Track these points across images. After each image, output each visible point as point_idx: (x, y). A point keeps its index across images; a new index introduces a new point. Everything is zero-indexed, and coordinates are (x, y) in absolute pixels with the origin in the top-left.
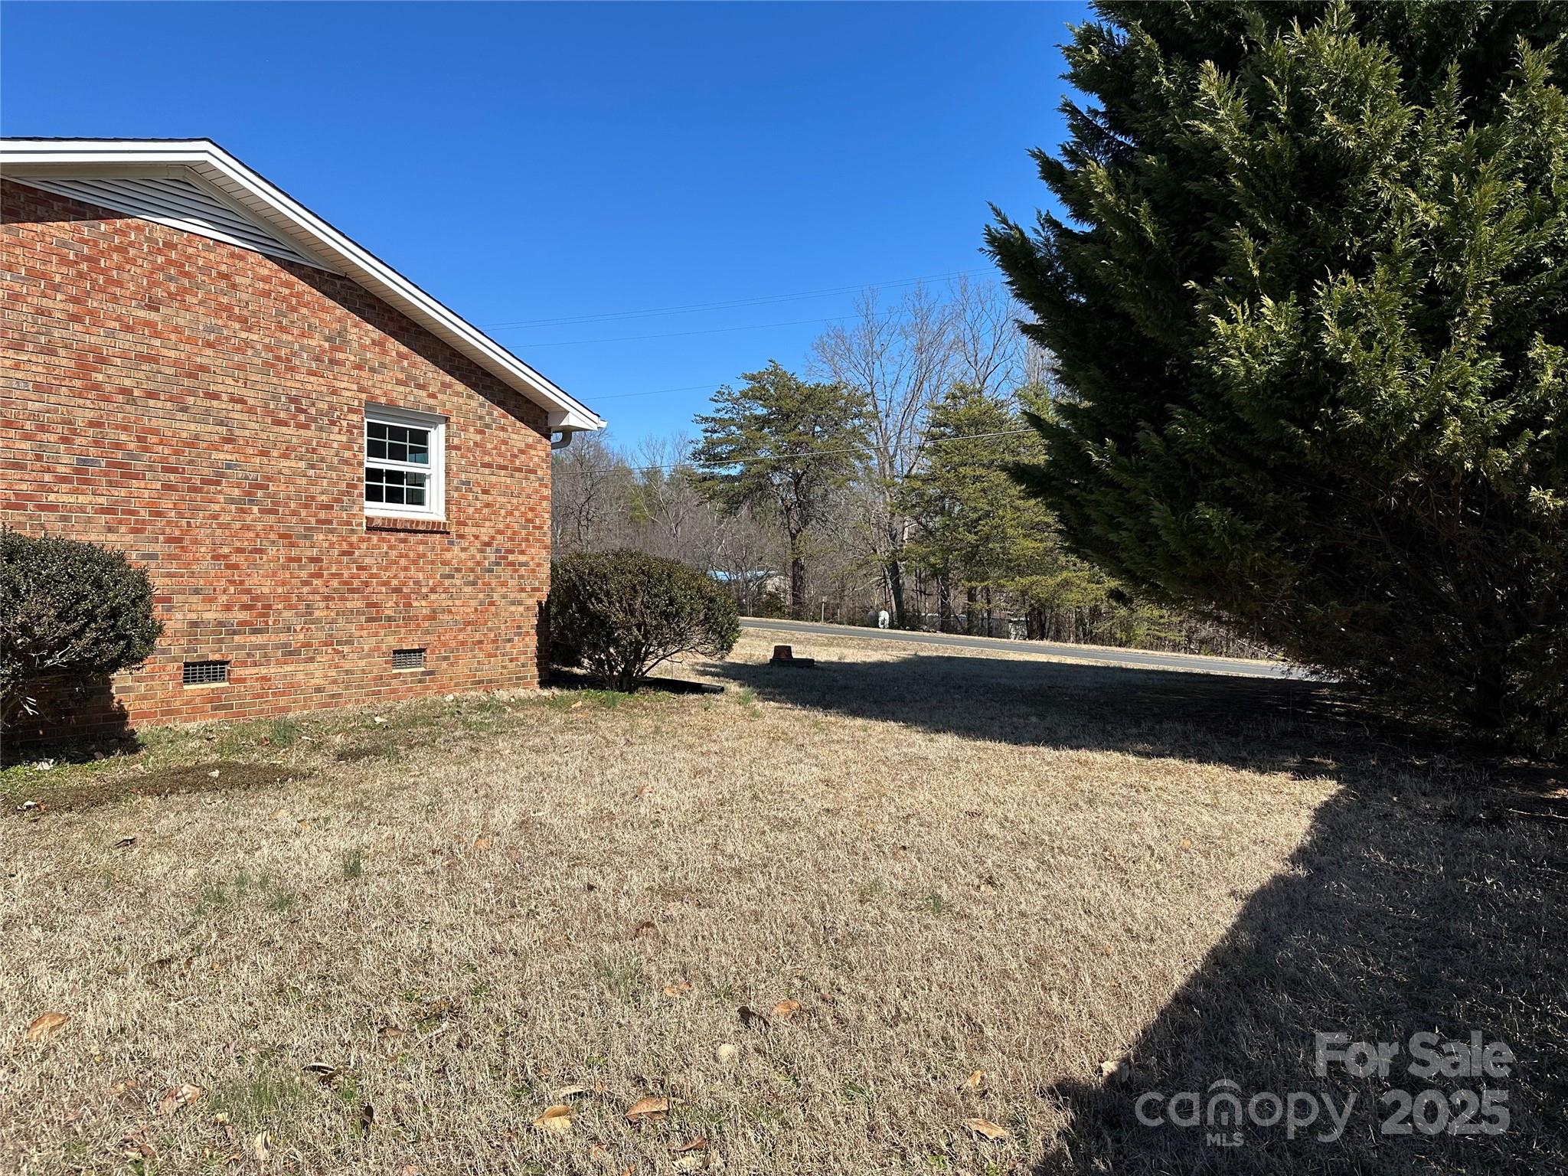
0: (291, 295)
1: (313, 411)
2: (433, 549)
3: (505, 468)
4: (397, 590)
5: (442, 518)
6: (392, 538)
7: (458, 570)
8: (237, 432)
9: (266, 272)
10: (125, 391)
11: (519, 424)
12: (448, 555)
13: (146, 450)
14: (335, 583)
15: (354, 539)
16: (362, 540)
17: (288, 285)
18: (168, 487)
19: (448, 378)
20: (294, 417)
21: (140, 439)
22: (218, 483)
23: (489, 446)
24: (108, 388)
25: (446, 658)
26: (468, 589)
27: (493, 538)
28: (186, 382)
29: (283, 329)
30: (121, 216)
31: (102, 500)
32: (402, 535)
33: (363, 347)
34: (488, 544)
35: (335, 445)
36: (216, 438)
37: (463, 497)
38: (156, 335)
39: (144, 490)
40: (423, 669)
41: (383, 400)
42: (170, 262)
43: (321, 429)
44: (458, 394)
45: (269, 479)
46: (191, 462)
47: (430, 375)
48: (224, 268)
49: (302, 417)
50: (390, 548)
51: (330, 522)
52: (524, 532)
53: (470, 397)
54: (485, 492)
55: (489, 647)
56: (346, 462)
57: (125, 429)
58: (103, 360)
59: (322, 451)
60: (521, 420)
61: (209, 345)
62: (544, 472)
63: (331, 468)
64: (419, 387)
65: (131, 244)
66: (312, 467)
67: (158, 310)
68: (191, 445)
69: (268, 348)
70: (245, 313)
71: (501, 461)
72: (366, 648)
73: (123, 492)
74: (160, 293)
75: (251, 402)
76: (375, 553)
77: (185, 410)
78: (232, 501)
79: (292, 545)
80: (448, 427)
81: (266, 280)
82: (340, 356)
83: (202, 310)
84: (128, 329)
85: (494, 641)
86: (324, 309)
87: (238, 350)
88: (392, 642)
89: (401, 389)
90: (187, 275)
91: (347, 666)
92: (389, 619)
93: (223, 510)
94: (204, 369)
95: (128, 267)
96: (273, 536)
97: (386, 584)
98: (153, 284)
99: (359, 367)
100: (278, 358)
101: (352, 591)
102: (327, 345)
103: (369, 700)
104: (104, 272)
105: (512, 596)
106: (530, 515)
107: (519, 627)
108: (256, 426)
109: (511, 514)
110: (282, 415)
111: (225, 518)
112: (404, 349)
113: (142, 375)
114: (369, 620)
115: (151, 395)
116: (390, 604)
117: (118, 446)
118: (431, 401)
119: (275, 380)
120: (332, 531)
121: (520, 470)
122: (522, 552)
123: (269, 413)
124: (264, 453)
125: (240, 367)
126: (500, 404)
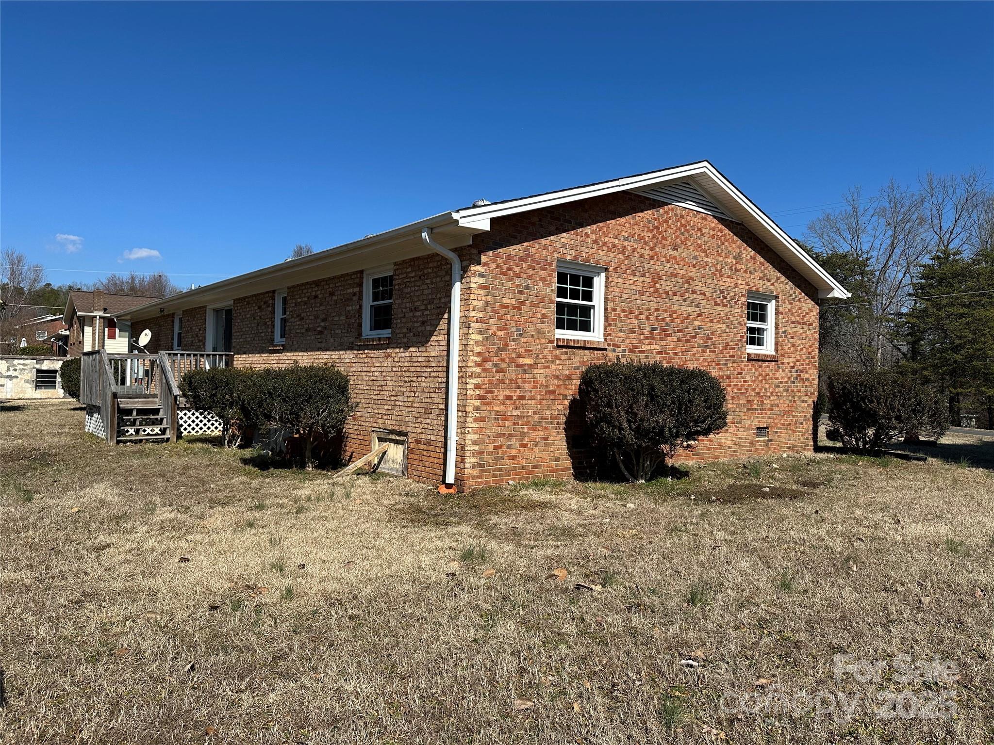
0: (722, 236)
1: (728, 297)
2: (772, 371)
3: (799, 323)
4: (758, 394)
5: (774, 353)
6: (756, 364)
7: (781, 382)
8: (702, 310)
9: (713, 225)
10: (666, 293)
11: (806, 298)
12: (778, 374)
13: (672, 321)
14: (735, 390)
15: (742, 365)
16: (745, 366)
17: (721, 231)
18: (679, 340)
19: (779, 274)
20: (722, 301)
21: (671, 316)
22: (695, 337)
23: (794, 311)
24: (661, 291)
25: (776, 433)
26: (785, 393)
27: (795, 364)
28: (686, 286)
29: (719, 255)
30: (667, 204)
31: (658, 347)
32: (760, 363)
33: (747, 260)
34: (793, 368)
35: (736, 315)
36: (695, 314)
37: (784, 341)
38: (677, 263)
39: (671, 341)
40: (767, 438)
41: (754, 289)
42: (682, 225)
43: (731, 307)
44: (782, 283)
45: (713, 334)
46: (687, 327)
47: (772, 273)
48: (699, 225)
49: (725, 301)
50: (756, 370)
51: (733, 356)
52: (807, 360)
53: (787, 284)
54: (792, 338)
55: (793, 427)
56: (740, 324)
57: (666, 311)
58: (660, 278)
59: (732, 318)
60: (807, 295)
61: (694, 266)
62: (816, 325)
63: (735, 327)
64: (768, 280)
65: (670, 218)
66: (728, 327)
67: (677, 250)
68: (687, 318)
69: (714, 265)
70: (706, 248)
71: (799, 319)
72: (747, 425)
73: (664, 343)
74: (678, 241)
75: (707, 294)
76: (751, 371)
77: (685, 300)
78: (700, 346)
79: (721, 369)
80: (777, 302)
81: (713, 229)
82: (739, 266)
83: (691, 248)
84: (668, 261)
85: (796, 424)
86: (734, 242)
87: (704, 268)
88: (756, 423)
89: (761, 282)
90: (687, 231)
91: (740, 435)
92: (756, 410)
93: (697, 351)
94: (692, 278)
95: (669, 230)
96: (714, 365)
97: (754, 390)
98: (677, 237)
99: (745, 272)
100: (717, 270)
101: (742, 394)
102: (734, 261)
103: (748, 454)
104: (661, 233)
105: (803, 397)
106: (810, 350)
107: (805, 416)
108: (708, 306)
109: (802, 350)
110: (718, 300)
111: (698, 356)
112: (762, 260)
113: (671, 284)
114: (748, 410)
115: (675, 294)
116: (756, 401)
117: (663, 320)
118: (772, 288)
119: (716, 282)
120: (734, 362)
121: (805, 324)
122: (807, 372)
123: (714, 299)
124: (711, 321)
125: (704, 276)
126: (798, 287)
